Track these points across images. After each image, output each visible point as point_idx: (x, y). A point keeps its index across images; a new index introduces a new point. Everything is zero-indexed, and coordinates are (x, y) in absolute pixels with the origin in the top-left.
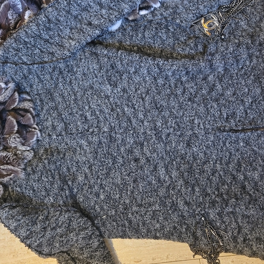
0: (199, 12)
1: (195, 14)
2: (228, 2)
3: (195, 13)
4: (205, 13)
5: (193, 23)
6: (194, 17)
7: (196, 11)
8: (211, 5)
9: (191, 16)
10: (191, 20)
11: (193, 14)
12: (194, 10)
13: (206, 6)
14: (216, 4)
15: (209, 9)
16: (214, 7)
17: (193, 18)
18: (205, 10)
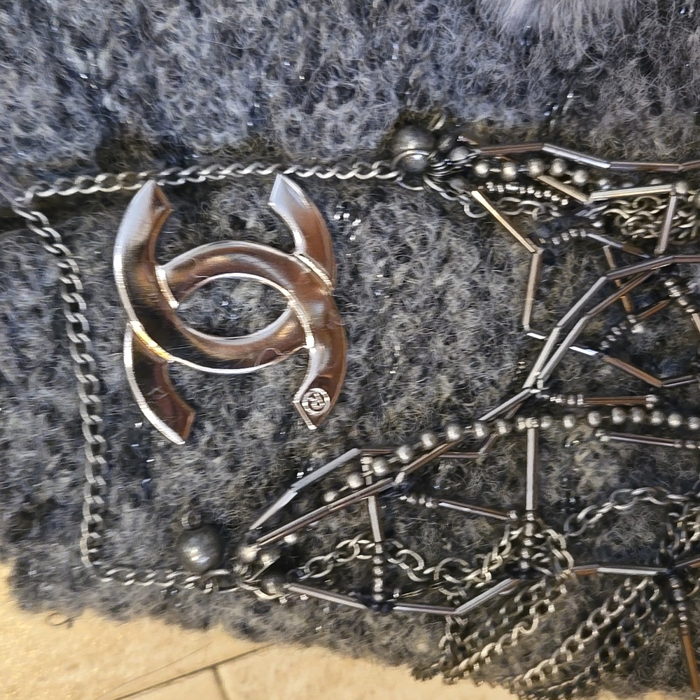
0: (152, 82)
1: (92, 95)
2: (523, 91)
3: (94, 87)
4: (216, 120)
5: (39, 203)
6: (63, 120)
7: (116, 60)
8: (314, 52)
9: (27, 96)
10: (26, 143)
11: (64, 87)
12: (82, 43)
13: (247, 43)
14: (375, 59)
15: (275, 90)
16: (346, 94)
17: (45, 131)
18: (223, 84)
